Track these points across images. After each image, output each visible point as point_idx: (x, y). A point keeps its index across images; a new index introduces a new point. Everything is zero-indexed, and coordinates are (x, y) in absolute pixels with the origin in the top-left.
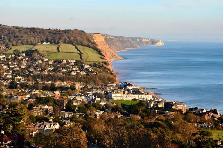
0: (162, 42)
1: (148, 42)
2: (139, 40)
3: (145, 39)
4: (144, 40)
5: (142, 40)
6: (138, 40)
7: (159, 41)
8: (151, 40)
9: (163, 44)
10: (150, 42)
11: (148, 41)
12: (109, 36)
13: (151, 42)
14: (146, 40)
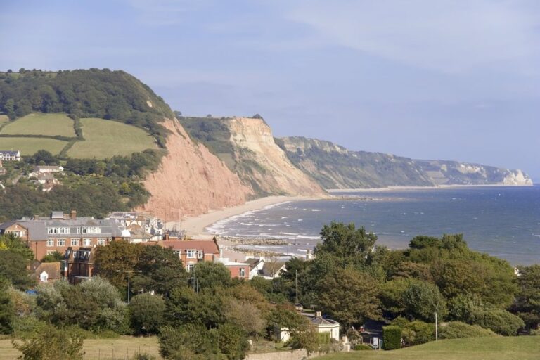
0: (524, 175)
1: (477, 173)
2: (448, 168)
3: (466, 166)
4: (463, 169)
5: (458, 169)
6: (444, 168)
7: (516, 173)
8: (488, 168)
9: (530, 183)
10: (485, 176)
11: (477, 170)
12: (330, 144)
13: (487, 176)
14: (470, 168)
